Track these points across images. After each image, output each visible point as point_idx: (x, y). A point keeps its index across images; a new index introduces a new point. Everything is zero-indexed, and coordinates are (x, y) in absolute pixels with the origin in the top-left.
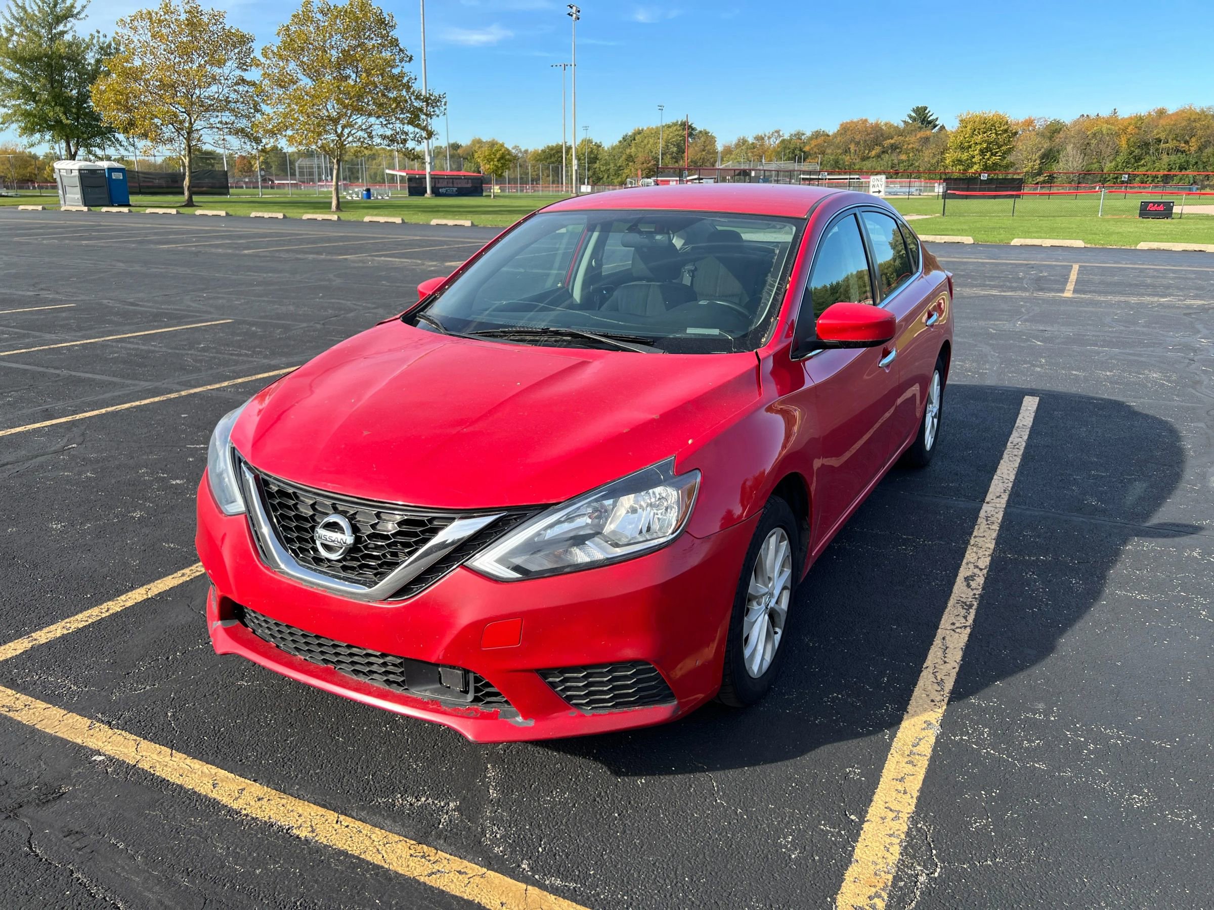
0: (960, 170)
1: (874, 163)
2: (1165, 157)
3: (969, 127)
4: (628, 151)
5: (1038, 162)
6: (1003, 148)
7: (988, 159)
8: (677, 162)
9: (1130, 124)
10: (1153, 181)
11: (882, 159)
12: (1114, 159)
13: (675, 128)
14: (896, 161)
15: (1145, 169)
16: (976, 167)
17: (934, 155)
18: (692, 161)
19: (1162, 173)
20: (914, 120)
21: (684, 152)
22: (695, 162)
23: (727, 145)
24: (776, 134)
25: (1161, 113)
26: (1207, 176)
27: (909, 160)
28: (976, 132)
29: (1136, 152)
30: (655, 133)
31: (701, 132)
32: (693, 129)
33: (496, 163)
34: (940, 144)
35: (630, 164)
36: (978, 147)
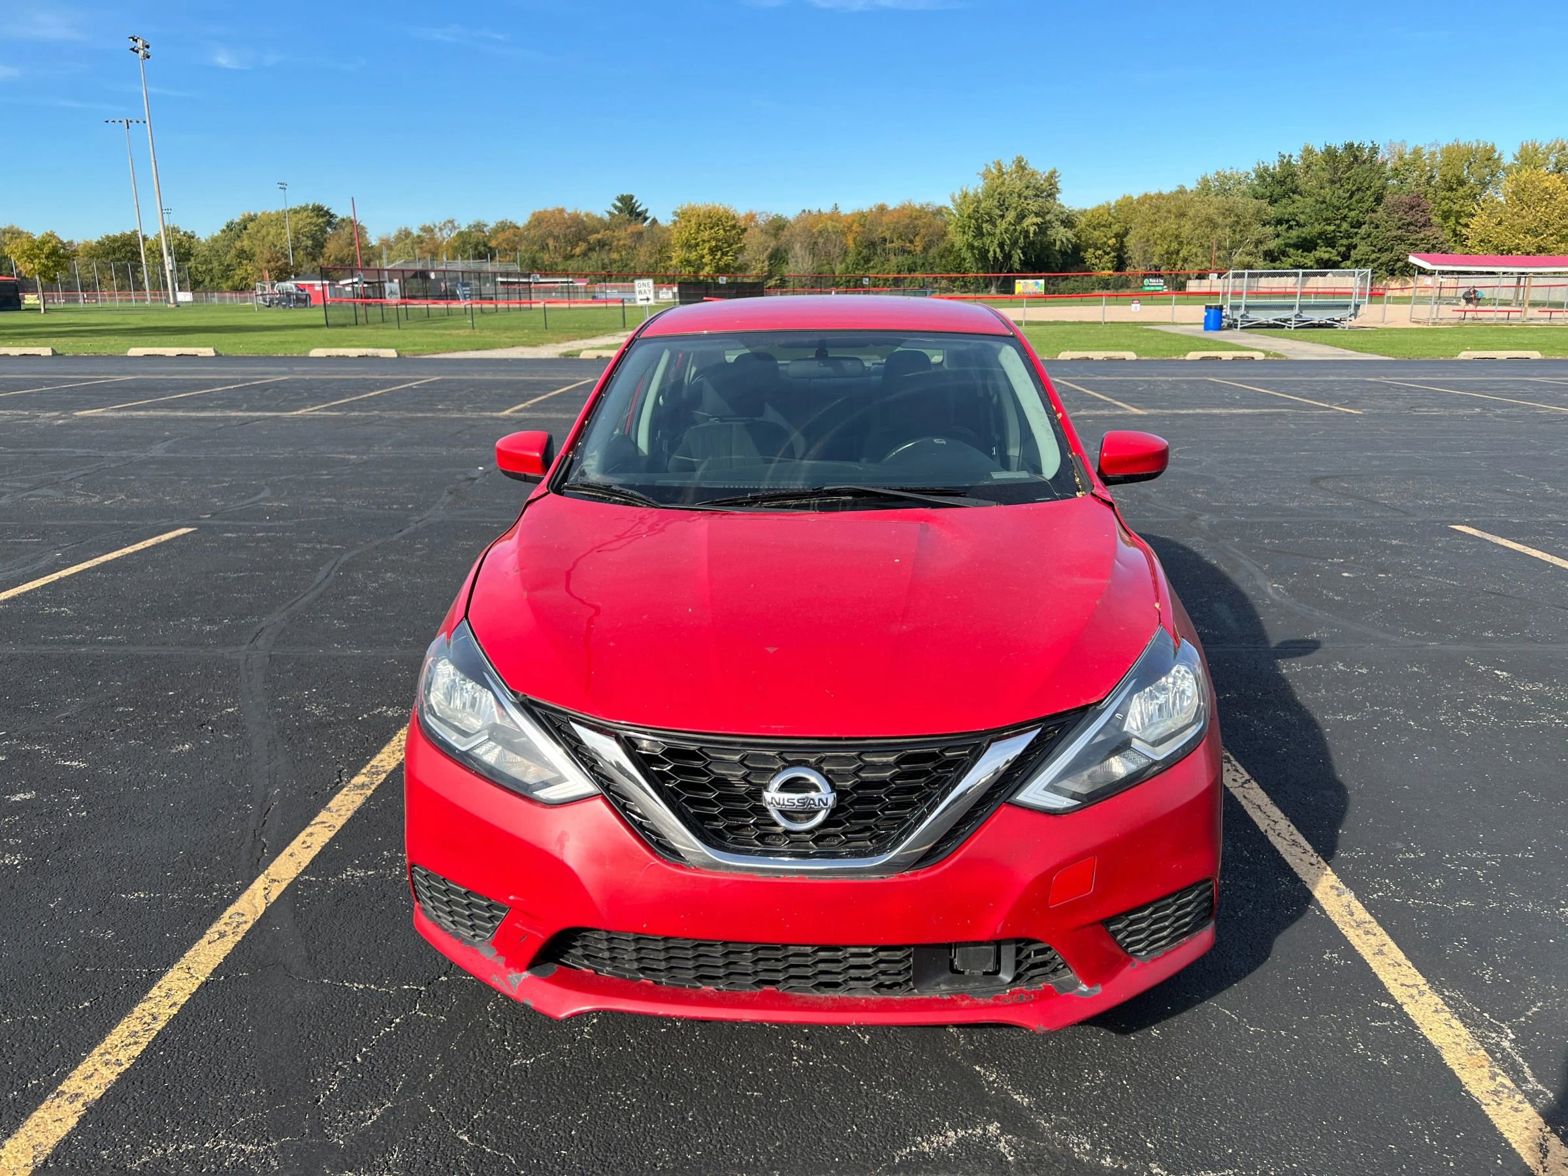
0: (690, 272)
1: (581, 263)
2: (892, 257)
3: (693, 222)
4: (238, 244)
5: (767, 263)
6: (734, 246)
7: (720, 259)
8: (314, 259)
9: (854, 221)
10: (885, 284)
11: (590, 258)
12: (844, 260)
13: (305, 214)
14: (606, 261)
15: (875, 271)
16: (707, 269)
17: (651, 256)
18: (336, 259)
19: (892, 276)
20: (620, 210)
21: (322, 247)
22: (342, 261)
23: (385, 238)
24: (450, 225)
25: (882, 209)
26: (935, 278)
27: (622, 260)
28: (702, 228)
29: (864, 251)
30: (278, 220)
31: (343, 220)
32: (332, 216)
33: (44, 261)
34: (656, 240)
35: (245, 262)
36: (707, 245)
